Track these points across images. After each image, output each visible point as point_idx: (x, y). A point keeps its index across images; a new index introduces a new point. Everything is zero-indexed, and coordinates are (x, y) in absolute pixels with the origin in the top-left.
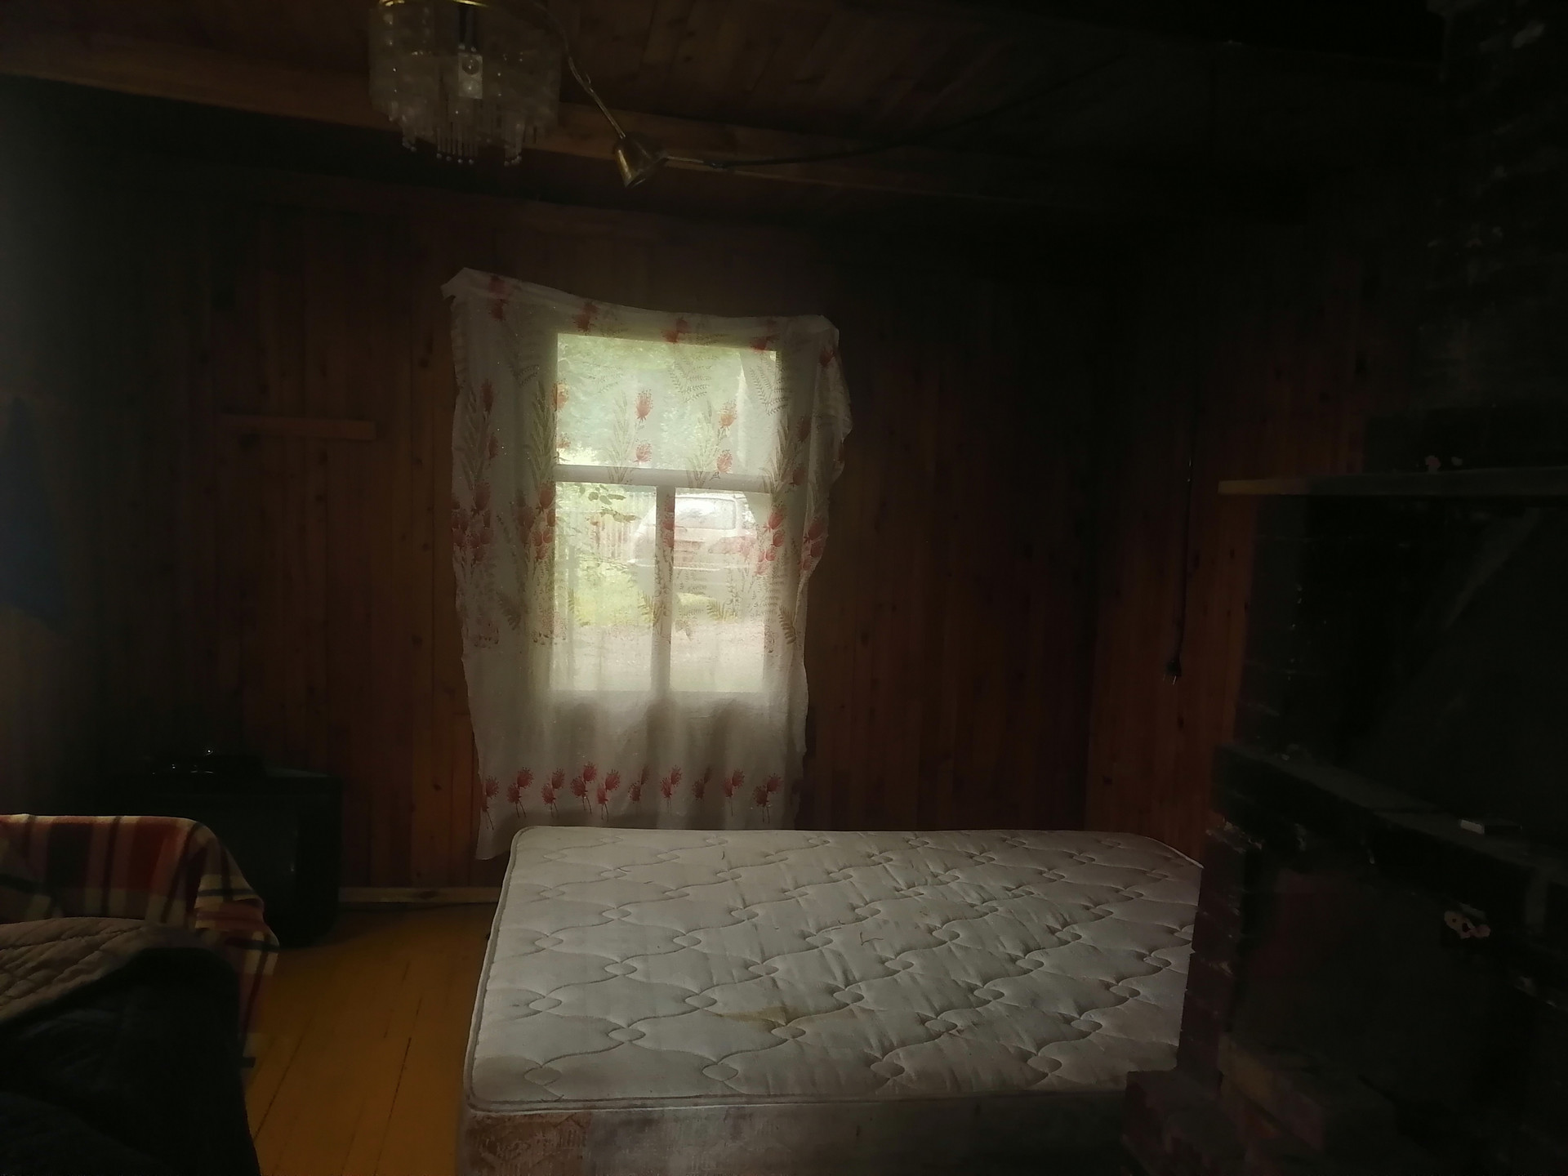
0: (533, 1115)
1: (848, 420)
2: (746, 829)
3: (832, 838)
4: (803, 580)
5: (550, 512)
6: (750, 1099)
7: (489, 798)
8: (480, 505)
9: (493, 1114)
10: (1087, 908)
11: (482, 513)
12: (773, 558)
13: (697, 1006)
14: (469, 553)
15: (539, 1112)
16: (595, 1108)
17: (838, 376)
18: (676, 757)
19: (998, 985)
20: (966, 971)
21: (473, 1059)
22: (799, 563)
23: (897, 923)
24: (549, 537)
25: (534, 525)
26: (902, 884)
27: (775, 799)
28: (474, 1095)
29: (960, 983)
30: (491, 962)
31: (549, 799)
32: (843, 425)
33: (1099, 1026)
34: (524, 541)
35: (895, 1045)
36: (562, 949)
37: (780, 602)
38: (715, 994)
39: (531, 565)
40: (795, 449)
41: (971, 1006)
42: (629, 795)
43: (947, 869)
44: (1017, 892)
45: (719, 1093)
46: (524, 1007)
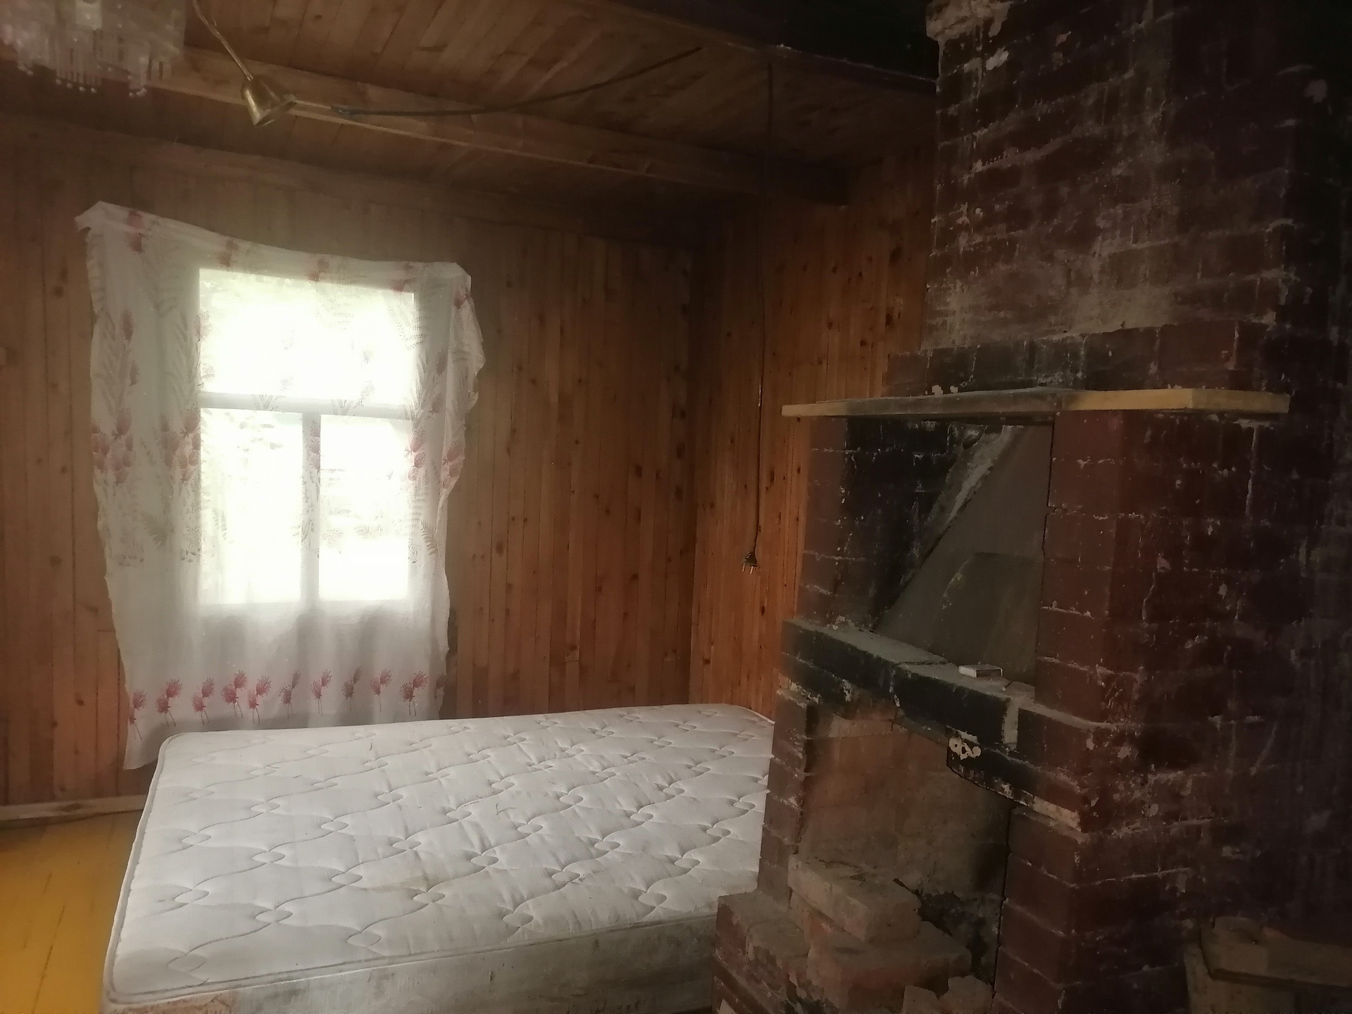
0: (177, 1001)
1: (481, 356)
2: (395, 721)
3: (472, 724)
4: (443, 498)
5: (194, 436)
6: (392, 960)
7: (136, 710)
8: (121, 430)
9: (134, 1006)
10: (690, 767)
11: (124, 438)
12: (414, 478)
13: (344, 883)
14: (111, 475)
15: (183, 997)
16: (240, 986)
17: (471, 316)
18: (327, 661)
19: (614, 838)
20: (588, 828)
21: (114, 955)
22: (439, 482)
23: (529, 794)
24: (194, 460)
25: (179, 448)
26: (534, 760)
27: (422, 694)
28: (114, 990)
29: (582, 839)
30: (136, 862)
31: (200, 707)
32: (476, 360)
33: (698, 862)
34: (168, 462)
35: (526, 897)
36: (210, 844)
37: (422, 518)
38: (360, 871)
39: (176, 487)
40: (434, 381)
41: (592, 857)
42: (281, 698)
43: (573, 744)
44: (631, 758)
45: (362, 957)
46: (170, 901)
